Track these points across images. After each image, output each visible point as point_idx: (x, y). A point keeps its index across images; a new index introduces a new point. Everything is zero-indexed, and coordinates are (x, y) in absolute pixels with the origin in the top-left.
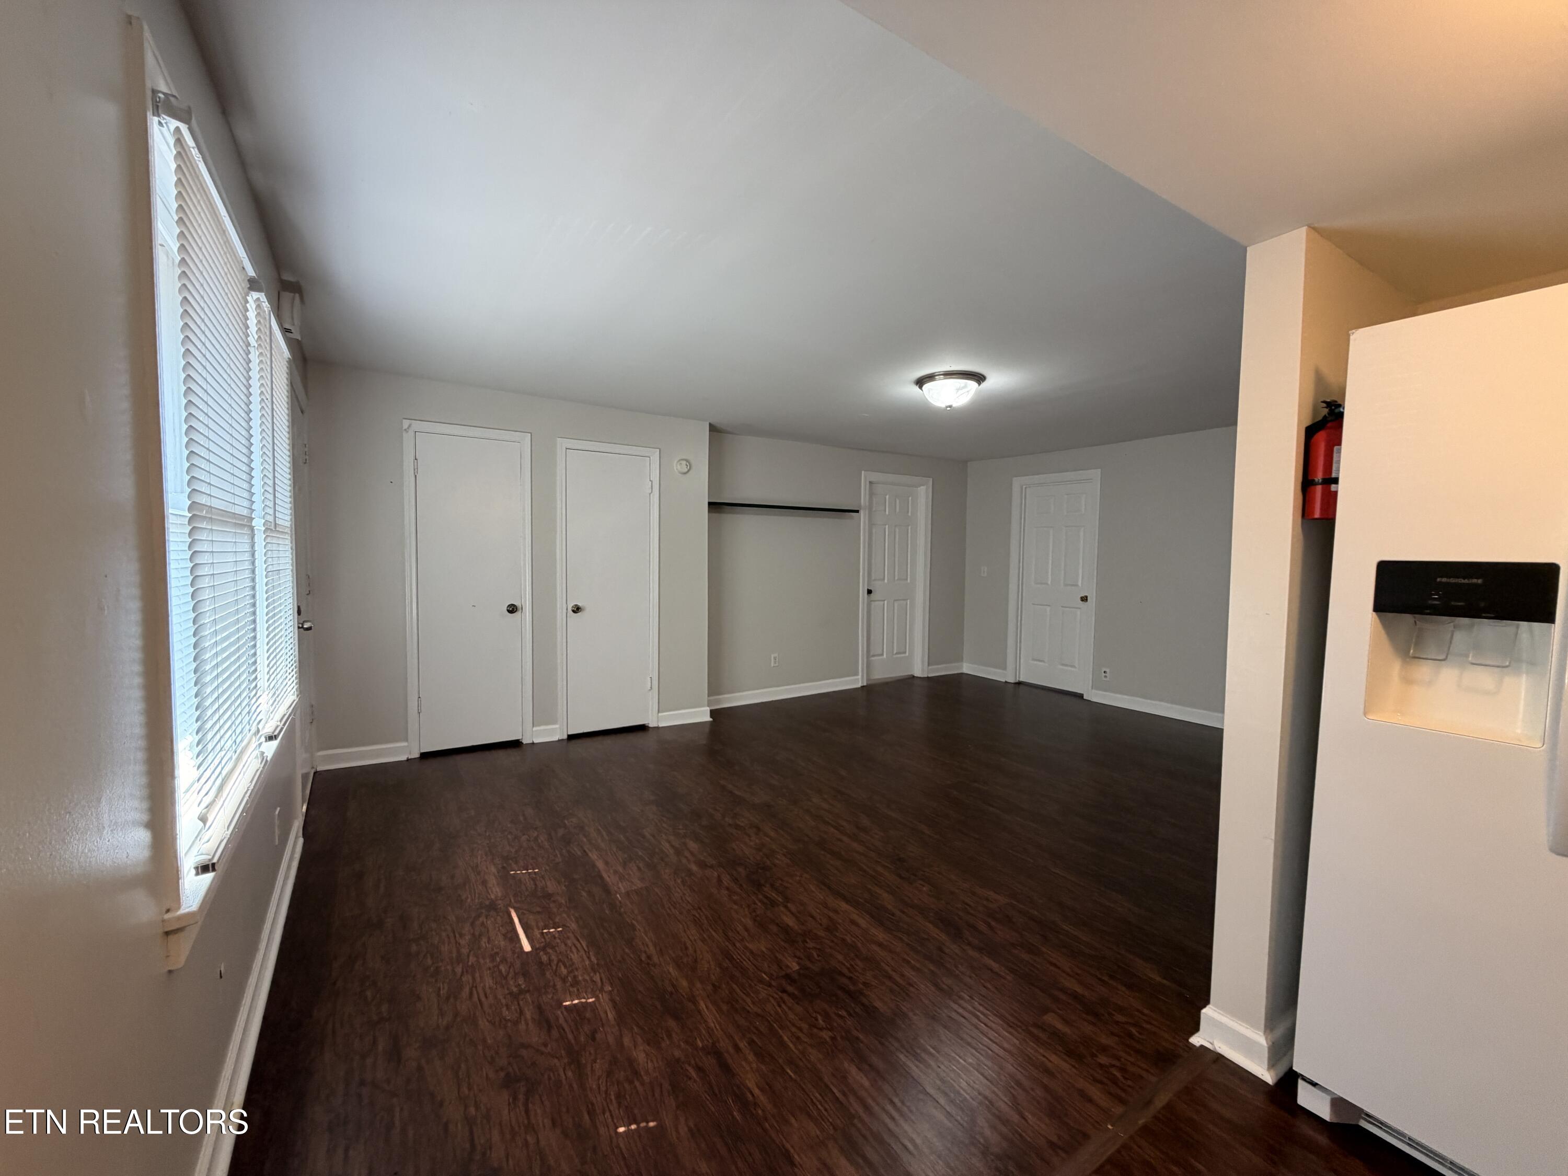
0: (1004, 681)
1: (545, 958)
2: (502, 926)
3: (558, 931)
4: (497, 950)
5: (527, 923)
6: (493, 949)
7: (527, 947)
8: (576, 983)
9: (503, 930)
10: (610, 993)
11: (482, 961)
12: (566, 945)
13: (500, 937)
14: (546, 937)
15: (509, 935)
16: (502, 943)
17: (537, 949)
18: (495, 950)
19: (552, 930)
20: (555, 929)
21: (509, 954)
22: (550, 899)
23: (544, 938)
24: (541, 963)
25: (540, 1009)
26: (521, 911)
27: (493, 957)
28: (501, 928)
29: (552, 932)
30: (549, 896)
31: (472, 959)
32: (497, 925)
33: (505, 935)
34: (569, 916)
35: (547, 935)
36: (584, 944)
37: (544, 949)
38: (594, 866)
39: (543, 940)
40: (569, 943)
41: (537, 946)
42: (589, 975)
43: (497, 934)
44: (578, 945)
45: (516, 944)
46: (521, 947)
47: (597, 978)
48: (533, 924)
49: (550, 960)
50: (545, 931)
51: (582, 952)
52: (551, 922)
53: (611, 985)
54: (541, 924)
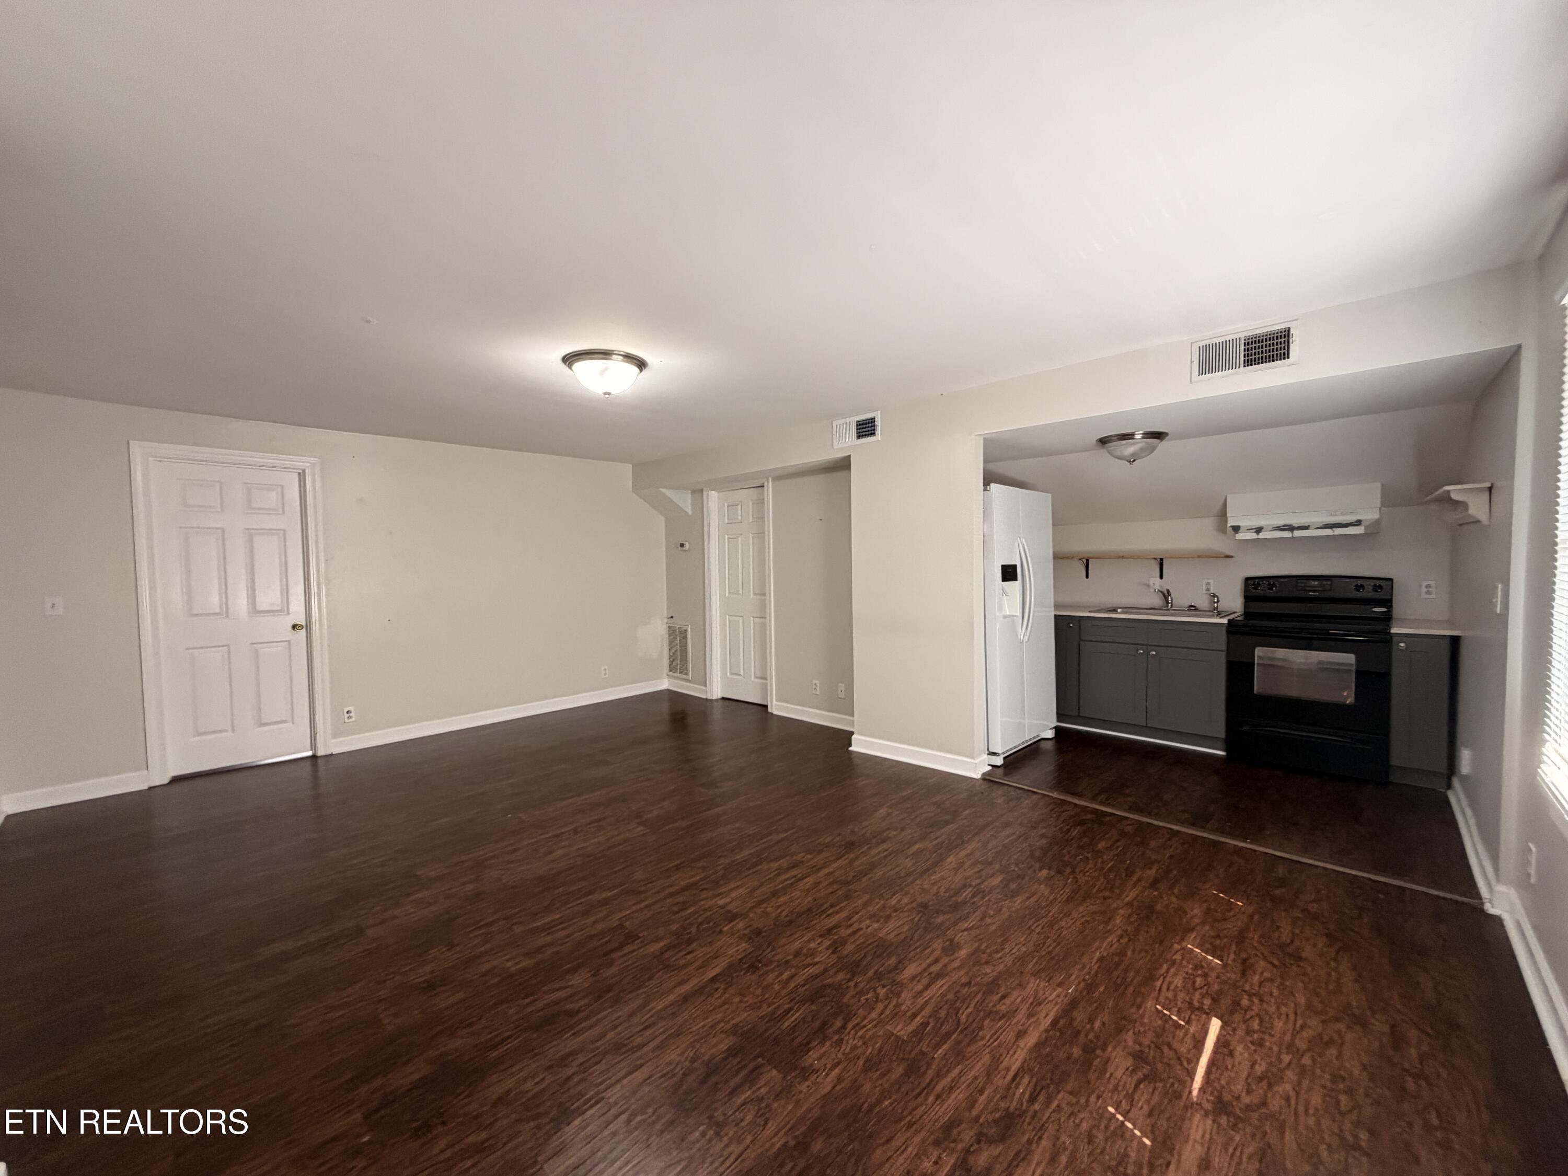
0: (146, 787)
1: (1207, 1002)
2: (1227, 1068)
3: (1169, 1011)
4: (1250, 1045)
5: (1195, 1047)
6: (1255, 1051)
7: (1215, 1025)
8: (1196, 967)
9: (1229, 1062)
10: (1179, 943)
11: (1275, 1048)
12: (1175, 996)
13: (1238, 1058)
14: (1187, 1017)
15: (1225, 1050)
16: (1240, 1048)
17: (1207, 1014)
18: (1253, 1048)
19: (1174, 1018)
20: (1170, 1016)
21: (1240, 1032)
22: (1141, 1051)
23: (1190, 1018)
24: (1215, 1000)
25: (1244, 974)
26: (1189, 1067)
27: (1260, 1043)
28: (1230, 1067)
29: (1176, 1016)
30: (1139, 1057)
31: (1286, 1058)
32: (1233, 1075)
33: (1231, 1054)
34: (1143, 1016)
35: (1185, 1018)
36: (1158, 983)
37: (1200, 1009)
38: (1040, 1044)
39: (1193, 1017)
40: (1170, 995)
41: (1204, 1016)
42: (1181, 963)
43: (1240, 1063)
44: (1165, 987)
45: (1225, 1036)
46: (1222, 1028)
47: (1178, 957)
48: (1188, 1039)
49: (1203, 996)
50: (1182, 1023)
51: (1168, 979)
52: (1167, 1026)
53: (1171, 946)
54: (1180, 1034)
